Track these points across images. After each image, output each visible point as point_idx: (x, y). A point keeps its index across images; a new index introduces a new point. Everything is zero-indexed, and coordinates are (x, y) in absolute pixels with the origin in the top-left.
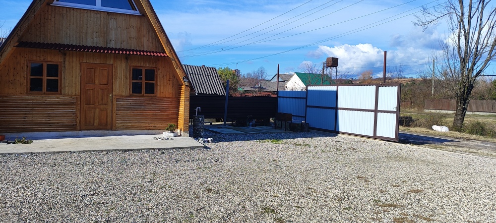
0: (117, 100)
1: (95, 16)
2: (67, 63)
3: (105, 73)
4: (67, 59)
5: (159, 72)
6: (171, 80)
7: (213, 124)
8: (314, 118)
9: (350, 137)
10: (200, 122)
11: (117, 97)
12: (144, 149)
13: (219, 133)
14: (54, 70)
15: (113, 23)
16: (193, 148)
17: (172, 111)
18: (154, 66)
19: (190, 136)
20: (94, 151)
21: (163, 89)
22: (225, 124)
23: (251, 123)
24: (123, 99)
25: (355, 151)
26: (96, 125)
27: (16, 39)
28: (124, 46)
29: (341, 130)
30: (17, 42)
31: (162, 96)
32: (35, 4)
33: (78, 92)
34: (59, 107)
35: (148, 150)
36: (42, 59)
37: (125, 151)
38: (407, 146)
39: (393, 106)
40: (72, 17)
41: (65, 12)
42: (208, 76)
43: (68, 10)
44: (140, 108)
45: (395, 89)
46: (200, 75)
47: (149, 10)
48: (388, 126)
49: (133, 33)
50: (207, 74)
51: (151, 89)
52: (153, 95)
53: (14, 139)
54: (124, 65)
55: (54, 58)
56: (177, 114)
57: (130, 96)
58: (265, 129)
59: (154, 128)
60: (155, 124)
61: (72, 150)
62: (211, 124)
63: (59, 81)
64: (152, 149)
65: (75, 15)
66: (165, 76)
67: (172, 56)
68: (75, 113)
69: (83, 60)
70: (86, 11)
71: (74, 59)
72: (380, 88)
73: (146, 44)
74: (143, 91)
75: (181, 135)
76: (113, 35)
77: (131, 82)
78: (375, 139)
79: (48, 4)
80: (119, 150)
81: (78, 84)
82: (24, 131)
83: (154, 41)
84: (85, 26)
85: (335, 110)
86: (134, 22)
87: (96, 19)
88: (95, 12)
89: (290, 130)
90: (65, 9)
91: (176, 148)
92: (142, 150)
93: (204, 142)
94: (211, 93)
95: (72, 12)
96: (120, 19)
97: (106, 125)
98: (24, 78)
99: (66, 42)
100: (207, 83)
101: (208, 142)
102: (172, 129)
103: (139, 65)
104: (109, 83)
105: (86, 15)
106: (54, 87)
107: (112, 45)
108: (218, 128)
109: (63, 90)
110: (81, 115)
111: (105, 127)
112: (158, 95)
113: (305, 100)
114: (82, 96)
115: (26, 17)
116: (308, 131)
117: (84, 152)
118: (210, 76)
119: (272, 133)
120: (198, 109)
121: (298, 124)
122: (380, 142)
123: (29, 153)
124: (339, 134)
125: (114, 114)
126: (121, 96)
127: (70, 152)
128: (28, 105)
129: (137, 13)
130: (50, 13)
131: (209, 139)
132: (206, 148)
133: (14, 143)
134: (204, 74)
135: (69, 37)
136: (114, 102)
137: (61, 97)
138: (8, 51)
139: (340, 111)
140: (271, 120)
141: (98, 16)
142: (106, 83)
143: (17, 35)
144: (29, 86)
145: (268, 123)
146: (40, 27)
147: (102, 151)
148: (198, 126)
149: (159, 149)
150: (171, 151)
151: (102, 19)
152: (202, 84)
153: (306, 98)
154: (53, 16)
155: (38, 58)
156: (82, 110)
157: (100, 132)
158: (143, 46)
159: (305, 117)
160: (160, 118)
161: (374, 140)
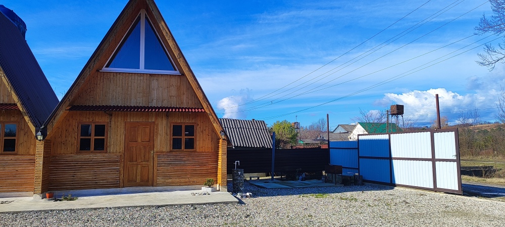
0: (158, 156)
1: (139, 78)
2: (113, 123)
3: (148, 130)
4: (113, 119)
5: (198, 127)
6: (210, 134)
7: (260, 178)
8: (367, 169)
9: (408, 190)
10: (239, 176)
11: (158, 154)
12: (177, 205)
13: (264, 188)
14: (101, 130)
15: (155, 83)
16: (226, 203)
17: (211, 165)
18: (193, 121)
19: (228, 191)
20: (129, 207)
21: (202, 143)
22: (273, 179)
23: (301, 177)
24: (164, 155)
25: (408, 205)
26: (138, 181)
27: (68, 103)
28: (165, 104)
29: (397, 182)
30: (69, 105)
31: (201, 151)
32: (85, 72)
33: (122, 149)
34: (104, 165)
35: (181, 206)
36: (91, 120)
37: (159, 207)
38: (474, 199)
39: (452, 153)
40: (118, 81)
41: (112, 77)
42: (256, 129)
43: (115, 74)
44: (180, 164)
45: (452, 135)
46: (249, 129)
47: (187, 70)
48: (449, 177)
49: (173, 92)
50: (255, 128)
51: (190, 144)
52: (192, 150)
53: (60, 196)
54: (164, 122)
55: (101, 120)
56: (217, 168)
57: (171, 152)
58: (314, 183)
59: (194, 183)
60: (195, 179)
61: (109, 207)
62: (258, 178)
63: (105, 140)
64: (185, 204)
65: (121, 79)
66: (204, 131)
67: (209, 110)
68: (119, 171)
69: (127, 120)
70: (131, 74)
71: (120, 119)
72: (436, 135)
73: (186, 102)
74: (183, 147)
75: (219, 190)
76: (155, 94)
77: (172, 137)
78: (436, 191)
79: (98, 71)
80: (153, 206)
81: (123, 142)
82: (72, 189)
83: (193, 97)
84: (130, 88)
85: (389, 160)
86: (174, 81)
87: (139, 81)
88: (139, 75)
89: (341, 184)
90: (112, 74)
91: (209, 204)
92: (175, 205)
93: (242, 197)
94: (258, 146)
95: (118, 76)
96: (162, 79)
97: (148, 181)
98: (74, 138)
99: (112, 103)
100: (255, 137)
101: (247, 197)
102: (210, 184)
103: (179, 121)
104: (151, 140)
105: (130, 78)
106: (100, 146)
107: (154, 104)
108: (265, 182)
109: (108, 149)
110: (125, 172)
111: (147, 183)
112: (198, 151)
113: (357, 150)
114: (126, 153)
115: (77, 83)
116: (363, 184)
117: (119, 208)
118: (259, 129)
119: (321, 187)
120: (237, 163)
121: (350, 177)
122: (442, 194)
123: (69, 210)
124: (396, 186)
125: (155, 170)
126: (162, 152)
127: (107, 208)
128: (77, 164)
129: (177, 72)
130: (99, 79)
131: (248, 194)
132: (240, 202)
133: (61, 200)
134: (252, 128)
135: (116, 98)
136: (156, 159)
137: (106, 155)
138: (60, 114)
139: (394, 162)
140: (324, 173)
141: (142, 78)
142: (148, 140)
143: (68, 99)
144: (79, 146)
145: (319, 177)
146: (90, 92)
147: (137, 207)
148: (237, 180)
149: (192, 205)
150: (204, 206)
151: (145, 81)
152: (250, 138)
153: (358, 148)
154: (102, 81)
155: (88, 120)
156: (125, 166)
157: (142, 188)
158: (182, 103)
159: (358, 169)
160: (199, 173)
161: (434, 193)
